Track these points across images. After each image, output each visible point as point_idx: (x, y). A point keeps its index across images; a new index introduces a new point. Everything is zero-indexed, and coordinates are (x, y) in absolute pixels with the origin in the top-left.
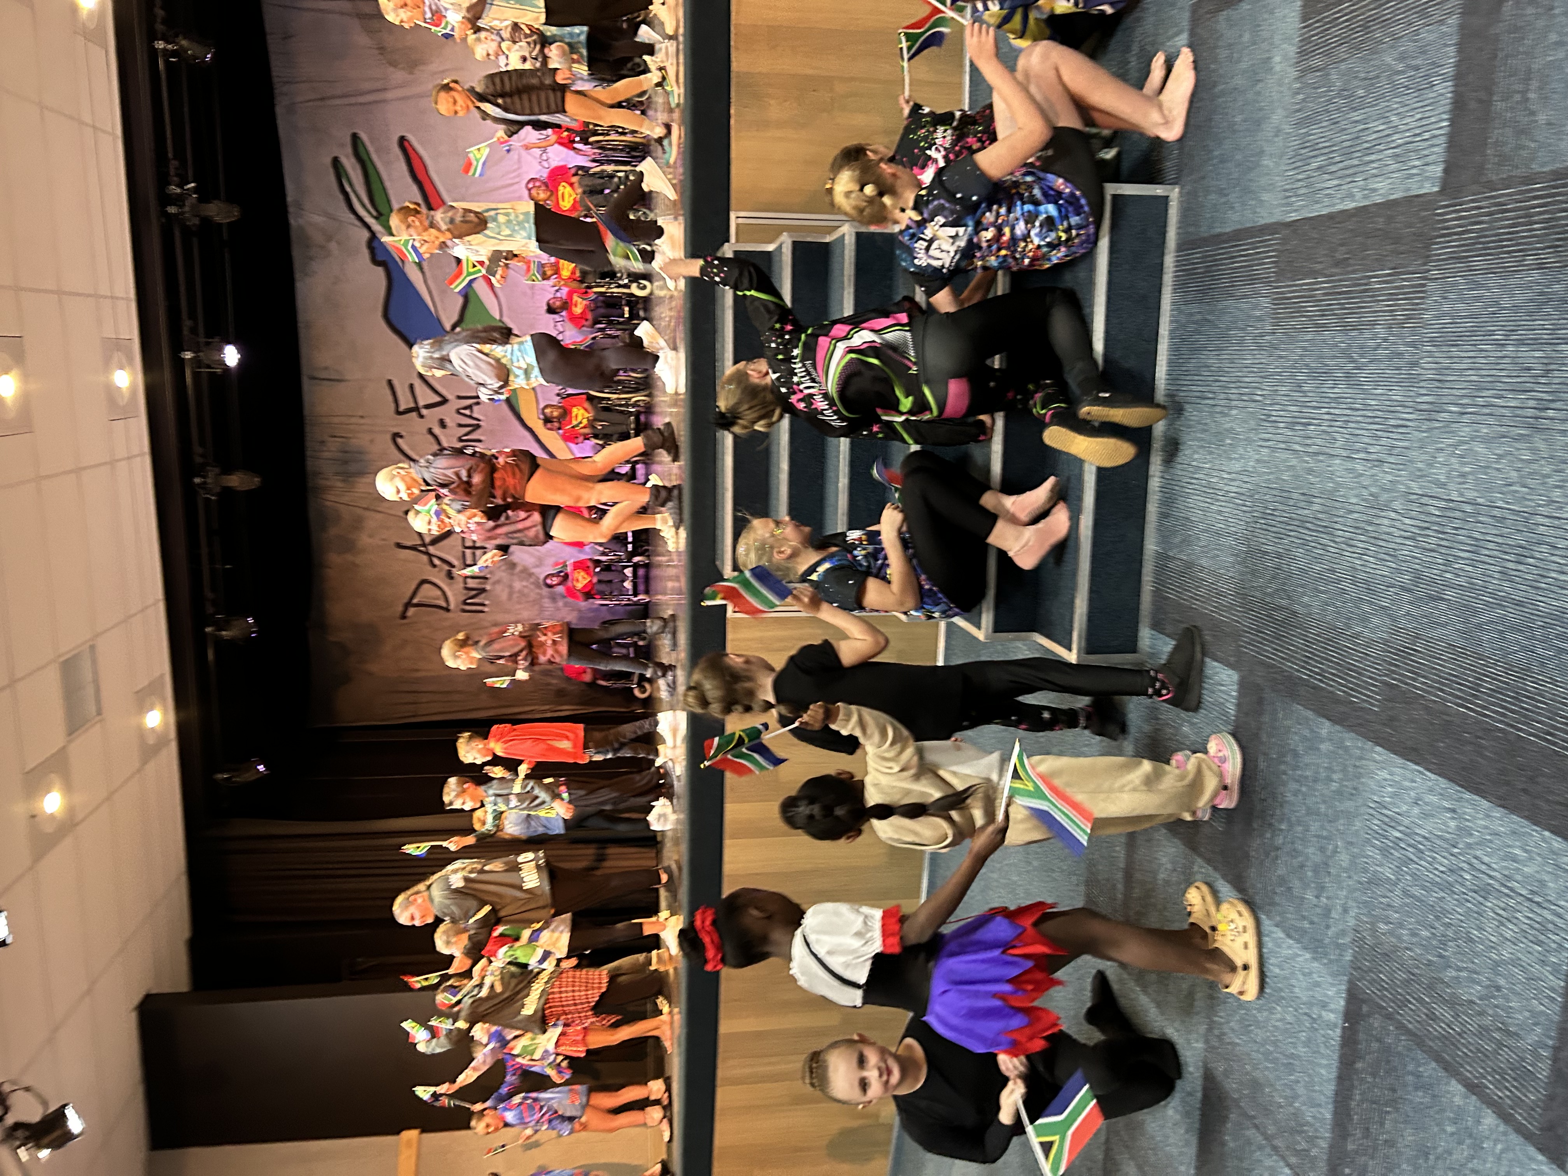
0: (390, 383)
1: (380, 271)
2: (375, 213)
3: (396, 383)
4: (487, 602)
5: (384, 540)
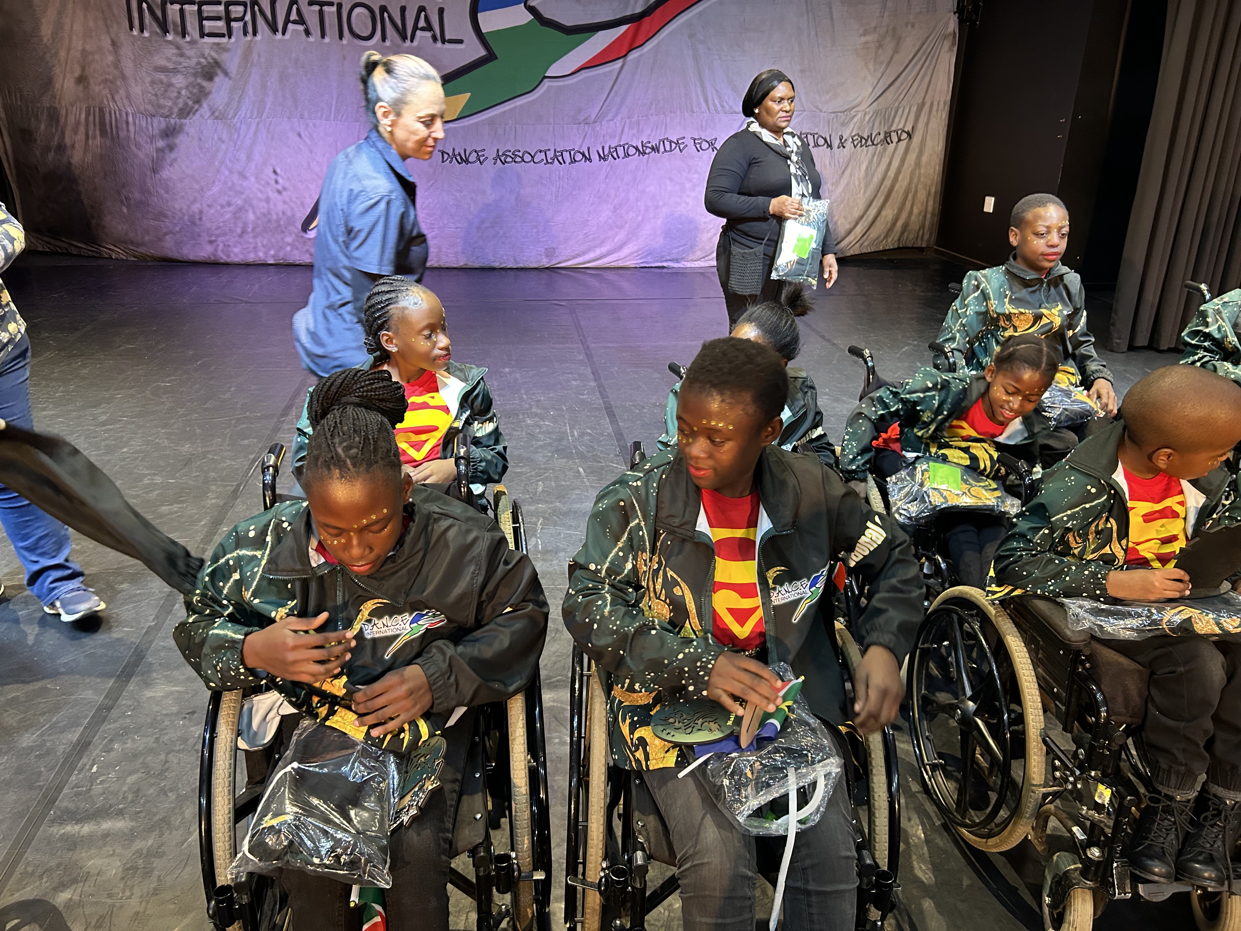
4: (146, 34)
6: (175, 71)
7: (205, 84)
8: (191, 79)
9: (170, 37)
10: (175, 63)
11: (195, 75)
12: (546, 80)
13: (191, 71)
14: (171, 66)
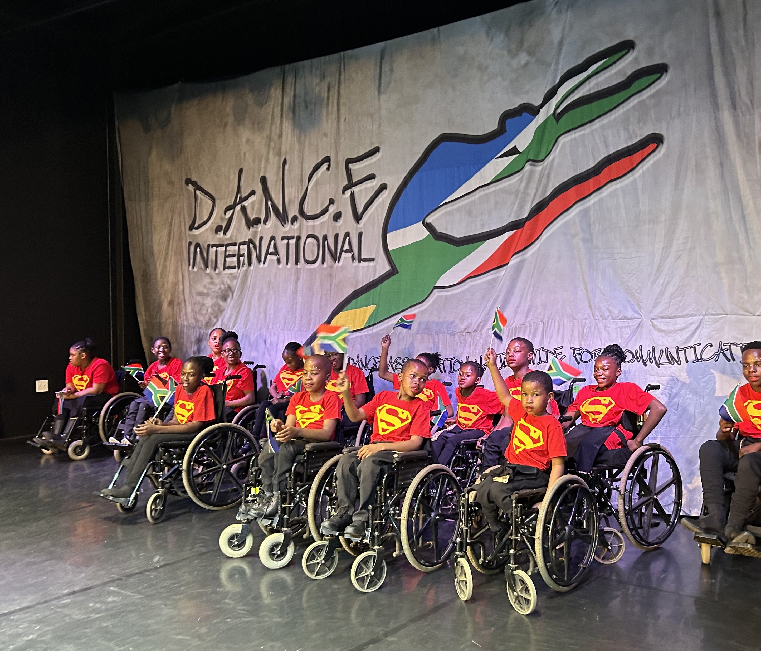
0: (376, 150)
1: (493, 126)
2: (559, 110)
3: (377, 157)
4: (196, 269)
5: (245, 154)
6: (207, 295)
7: (221, 303)
8: (215, 300)
9: (208, 271)
10: (208, 289)
11: (217, 297)
12: (436, 291)
13: (216, 294)
14: (205, 291)
